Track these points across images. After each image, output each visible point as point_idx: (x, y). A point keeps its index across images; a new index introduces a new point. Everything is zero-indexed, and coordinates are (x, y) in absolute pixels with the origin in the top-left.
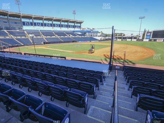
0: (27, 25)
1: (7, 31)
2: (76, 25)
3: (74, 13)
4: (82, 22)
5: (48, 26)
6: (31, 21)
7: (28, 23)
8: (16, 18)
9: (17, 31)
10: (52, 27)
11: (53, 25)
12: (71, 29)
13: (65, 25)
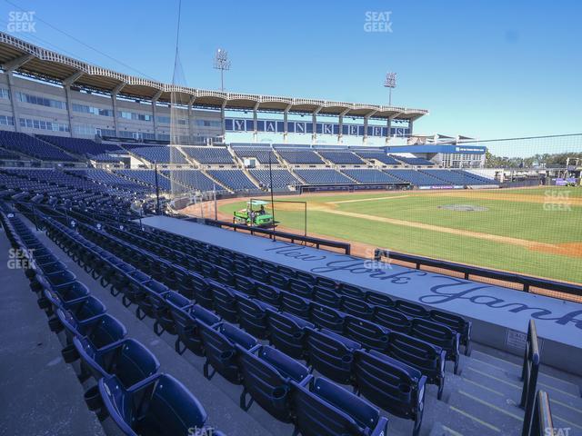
0: (237, 129)
1: (183, 149)
2: (393, 124)
3: (390, 84)
4: (418, 116)
5: (299, 130)
6: (250, 115)
7: (240, 121)
8: (209, 110)
9: (208, 146)
10: (310, 135)
11: (315, 128)
12: (377, 142)
13: (355, 128)
